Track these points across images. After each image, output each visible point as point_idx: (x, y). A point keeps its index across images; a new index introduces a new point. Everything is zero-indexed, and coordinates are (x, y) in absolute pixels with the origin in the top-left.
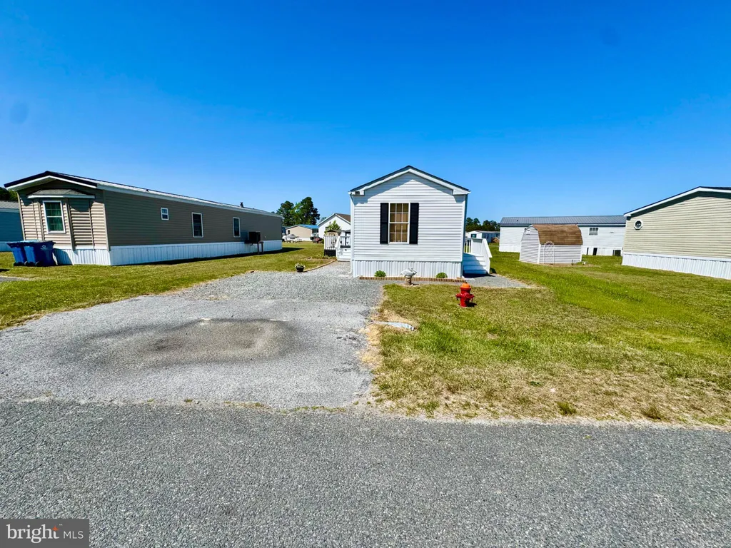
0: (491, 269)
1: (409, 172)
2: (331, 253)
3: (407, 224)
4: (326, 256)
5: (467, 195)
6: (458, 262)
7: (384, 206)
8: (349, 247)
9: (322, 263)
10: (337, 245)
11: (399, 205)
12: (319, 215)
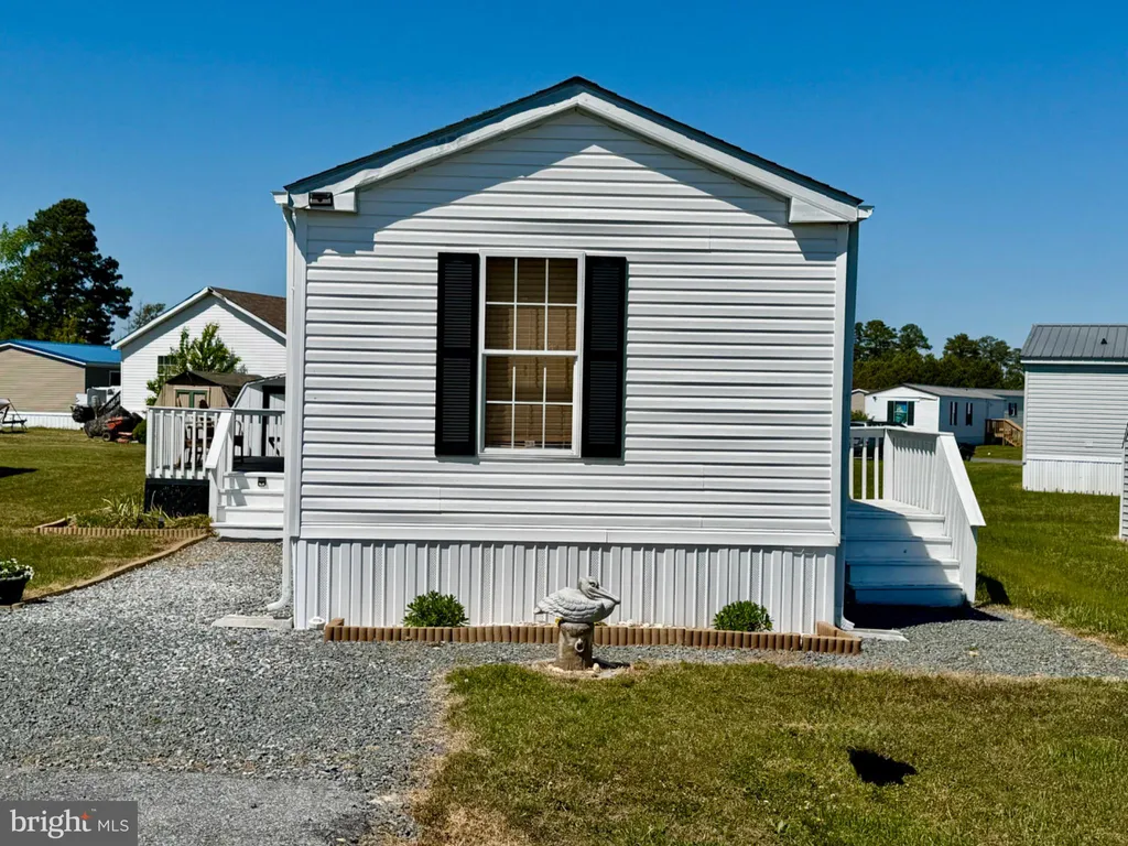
0: (981, 579)
1: (577, 109)
2: (187, 499)
3: (570, 361)
4: (158, 513)
5: (853, 227)
6: (819, 551)
7: (455, 270)
8: (277, 465)
9: (129, 548)
10: (217, 455)
11: (532, 265)
12: (127, 294)
